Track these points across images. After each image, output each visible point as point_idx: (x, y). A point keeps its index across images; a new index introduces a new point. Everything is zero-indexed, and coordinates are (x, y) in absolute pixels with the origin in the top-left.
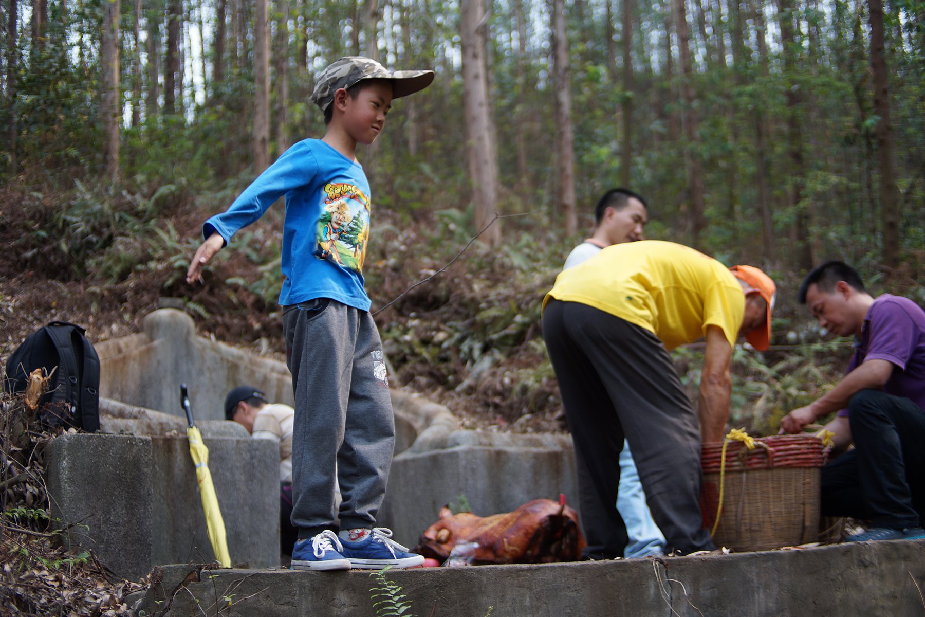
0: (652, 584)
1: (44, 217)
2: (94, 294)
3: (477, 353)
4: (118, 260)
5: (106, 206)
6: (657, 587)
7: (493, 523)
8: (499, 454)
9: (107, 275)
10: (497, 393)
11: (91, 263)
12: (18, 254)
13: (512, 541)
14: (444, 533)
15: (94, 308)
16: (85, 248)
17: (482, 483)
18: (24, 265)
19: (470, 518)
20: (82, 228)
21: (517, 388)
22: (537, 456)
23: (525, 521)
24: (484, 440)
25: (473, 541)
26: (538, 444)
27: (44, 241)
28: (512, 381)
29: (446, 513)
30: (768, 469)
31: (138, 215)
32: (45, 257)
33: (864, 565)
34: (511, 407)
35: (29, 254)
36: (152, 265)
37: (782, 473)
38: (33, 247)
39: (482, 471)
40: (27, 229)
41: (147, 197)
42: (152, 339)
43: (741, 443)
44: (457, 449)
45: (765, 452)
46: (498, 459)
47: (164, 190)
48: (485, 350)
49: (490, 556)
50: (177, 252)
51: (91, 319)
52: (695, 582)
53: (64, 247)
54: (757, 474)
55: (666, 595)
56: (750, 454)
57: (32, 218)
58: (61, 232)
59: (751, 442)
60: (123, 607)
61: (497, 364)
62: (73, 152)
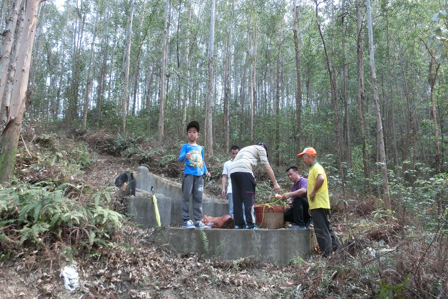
0: (253, 235)
1: (110, 141)
2: (122, 160)
3: (209, 180)
4: (129, 153)
5: (125, 140)
6: (254, 235)
7: (216, 219)
8: (216, 204)
9: (125, 156)
10: (214, 189)
11: (121, 153)
12: (103, 149)
13: (221, 223)
14: (206, 220)
15: (123, 164)
16: (119, 149)
17: (212, 210)
18: (104, 151)
19: (211, 217)
20: (119, 144)
21: (218, 188)
22: (224, 204)
23: (224, 219)
24: (213, 201)
25: (212, 222)
26: (224, 202)
27: (109, 146)
28: (217, 187)
29: (206, 216)
30: (273, 212)
31: (132, 142)
32: (109, 150)
33: (294, 233)
34: (216, 193)
35: (106, 149)
36: (137, 155)
37: (276, 213)
38: (107, 147)
39: (212, 207)
40: (105, 143)
41: (135, 138)
42: (139, 173)
43: (268, 207)
44: (207, 202)
45: (272, 209)
46: (216, 205)
47: (139, 137)
48: (211, 180)
49: (216, 226)
50: (143, 152)
51: (122, 166)
52: (261, 235)
53: (115, 148)
54: (271, 213)
55: (256, 237)
56: (269, 209)
57: (106, 141)
58: (113, 145)
59: (270, 207)
60: (147, 235)
61: (213, 183)
62: (116, 126)
